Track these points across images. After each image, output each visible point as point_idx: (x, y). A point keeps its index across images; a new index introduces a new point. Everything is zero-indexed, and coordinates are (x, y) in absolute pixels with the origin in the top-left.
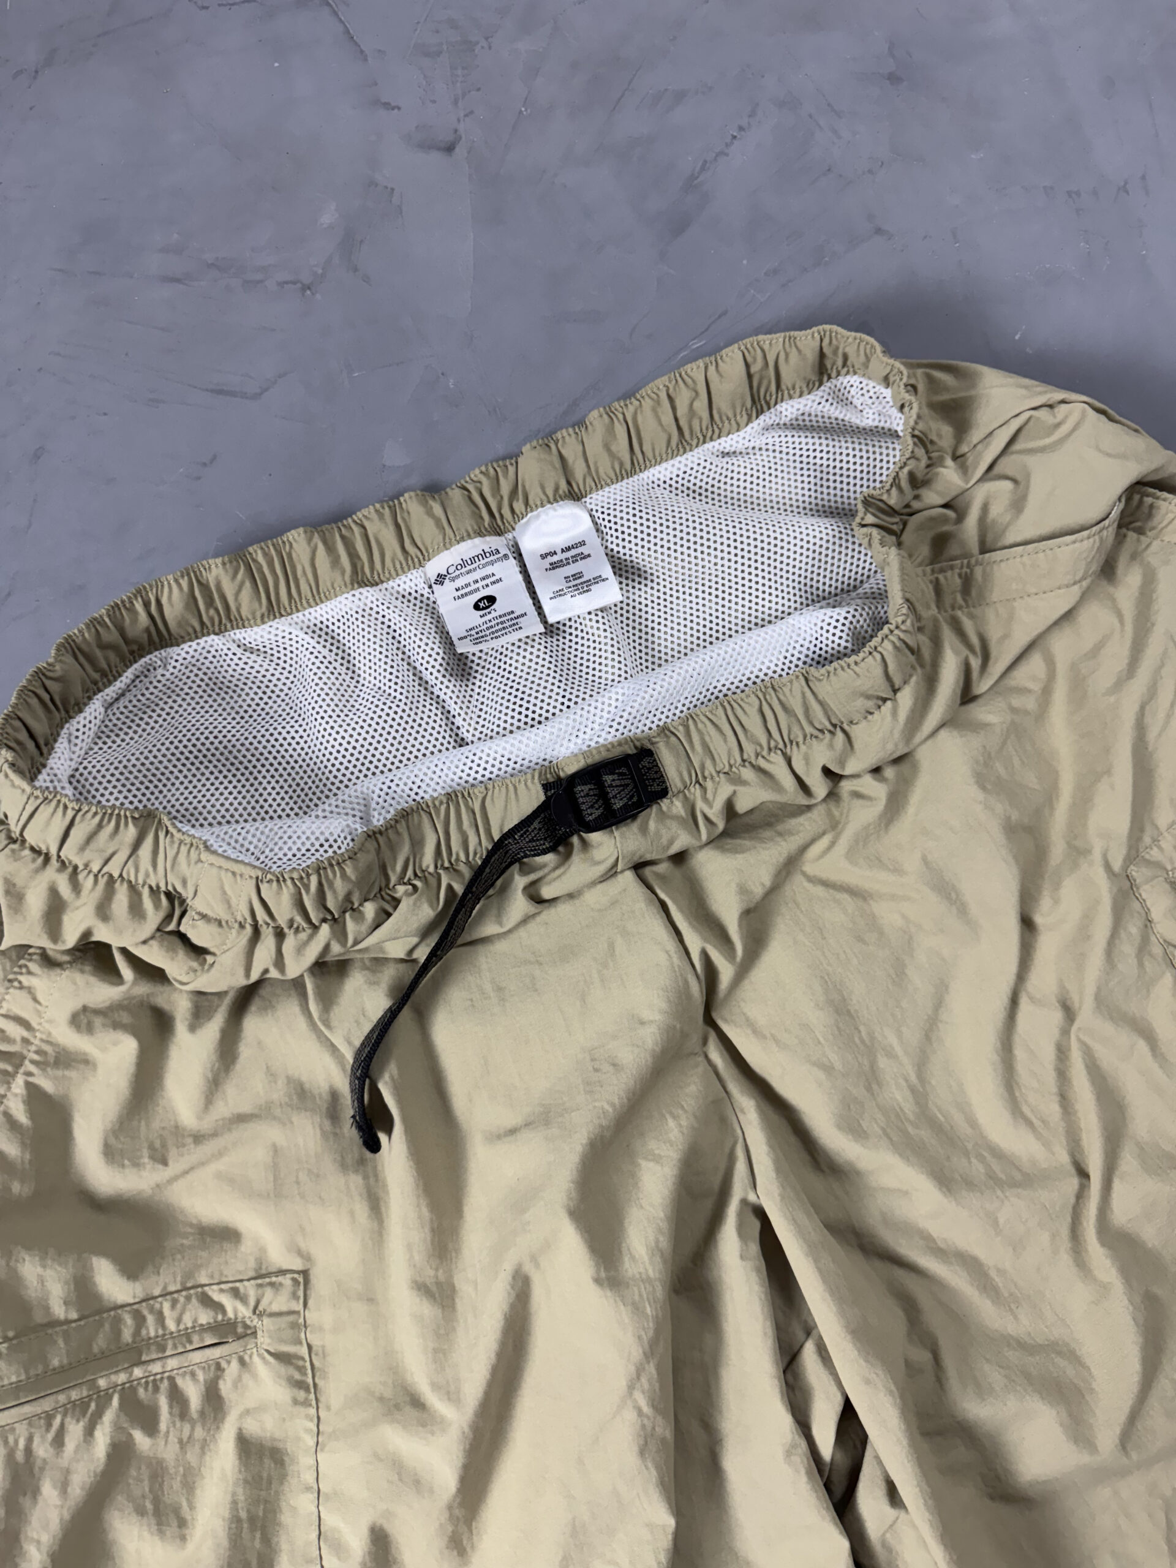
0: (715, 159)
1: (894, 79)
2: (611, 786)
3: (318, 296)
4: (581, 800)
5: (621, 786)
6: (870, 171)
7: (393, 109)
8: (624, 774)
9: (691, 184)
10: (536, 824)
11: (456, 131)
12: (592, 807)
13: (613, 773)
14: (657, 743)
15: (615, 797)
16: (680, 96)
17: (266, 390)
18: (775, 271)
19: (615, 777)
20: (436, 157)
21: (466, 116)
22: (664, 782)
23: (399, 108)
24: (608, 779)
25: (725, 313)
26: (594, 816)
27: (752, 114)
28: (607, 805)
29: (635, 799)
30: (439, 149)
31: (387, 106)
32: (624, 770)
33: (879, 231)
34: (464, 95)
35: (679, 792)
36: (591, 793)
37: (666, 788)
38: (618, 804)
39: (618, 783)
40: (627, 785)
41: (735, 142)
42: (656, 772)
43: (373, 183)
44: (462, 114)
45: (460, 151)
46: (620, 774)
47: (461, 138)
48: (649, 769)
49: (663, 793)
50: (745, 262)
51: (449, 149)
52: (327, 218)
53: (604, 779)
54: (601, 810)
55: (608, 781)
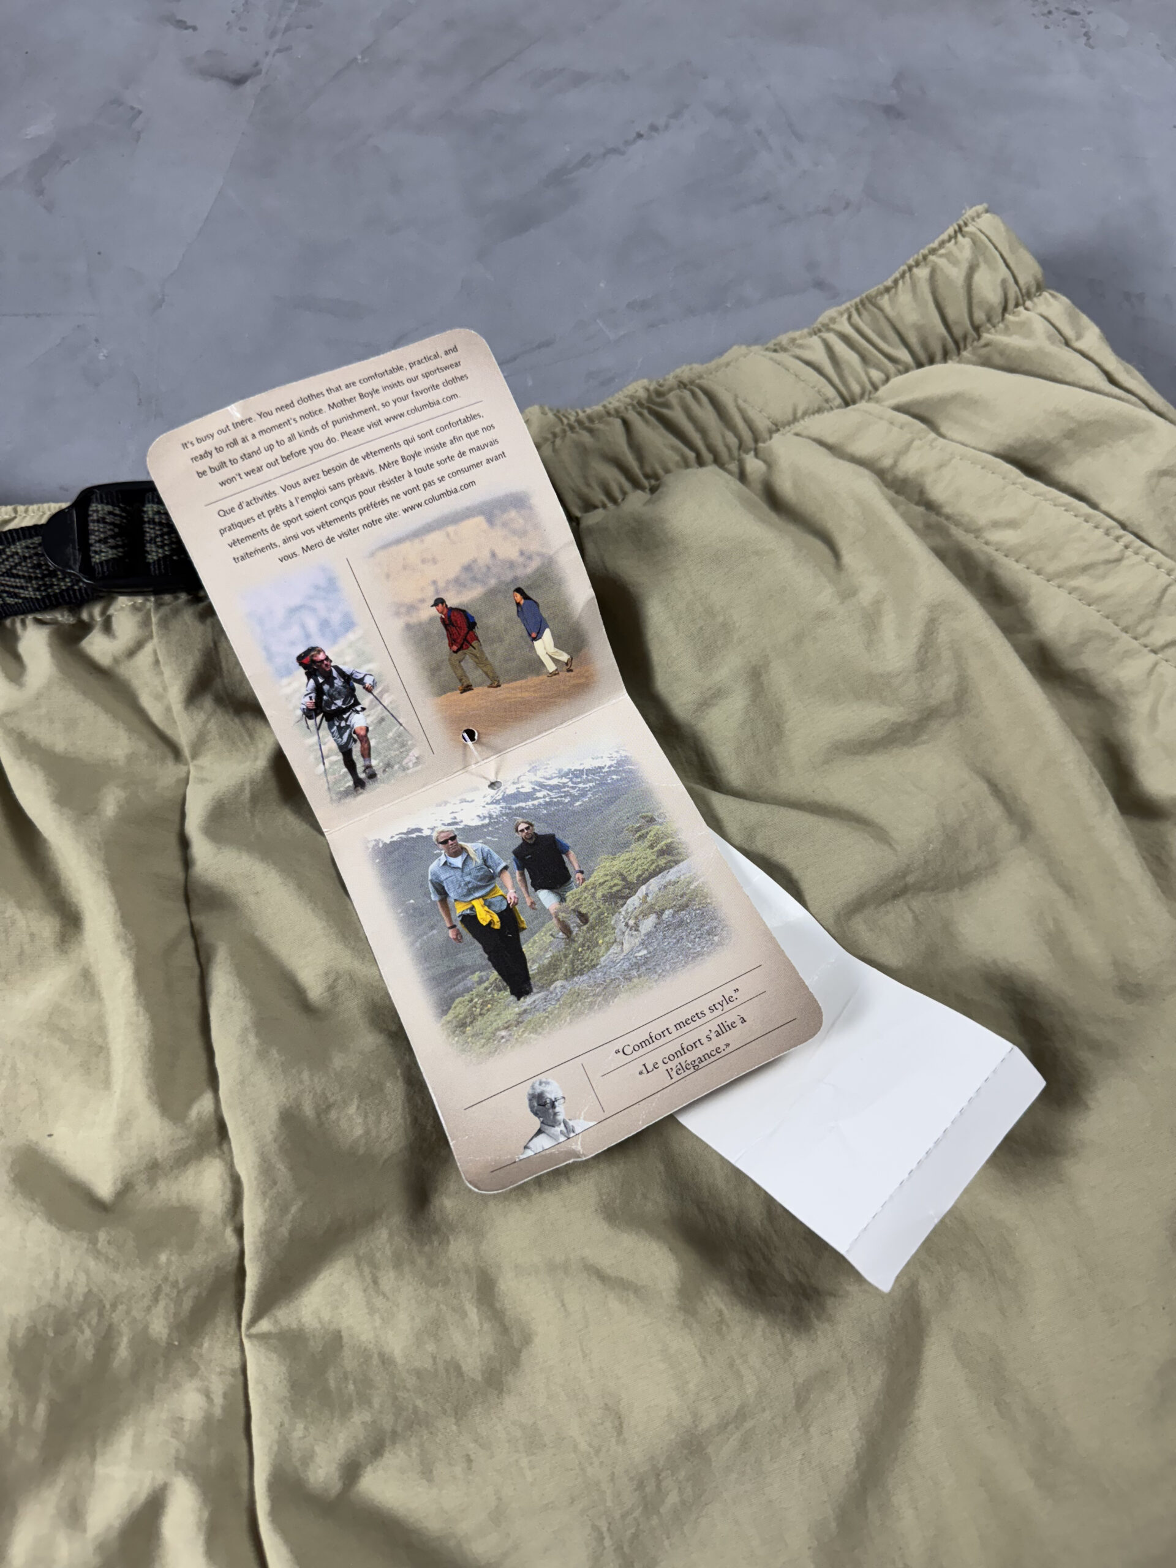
0: (604, 155)
1: (891, 111)
4: (91, 526)
6: (827, 211)
7: (187, 28)
9: (559, 177)
10: (18, 547)
11: (257, 64)
16: (580, 79)
18: (644, 305)
20: (214, 87)
21: (279, 51)
23: (194, 28)
25: (547, 344)
26: (103, 558)
27: (676, 115)
30: (226, 78)
31: (181, 25)
33: (820, 285)
34: (288, 28)
36: (109, 519)
41: (640, 142)
43: (118, 102)
44: (275, 47)
45: (250, 88)
47: (259, 72)
50: (602, 285)
51: (239, 81)
52: (35, 130)
53: (145, 509)
54: (120, 554)
55: (150, 513)
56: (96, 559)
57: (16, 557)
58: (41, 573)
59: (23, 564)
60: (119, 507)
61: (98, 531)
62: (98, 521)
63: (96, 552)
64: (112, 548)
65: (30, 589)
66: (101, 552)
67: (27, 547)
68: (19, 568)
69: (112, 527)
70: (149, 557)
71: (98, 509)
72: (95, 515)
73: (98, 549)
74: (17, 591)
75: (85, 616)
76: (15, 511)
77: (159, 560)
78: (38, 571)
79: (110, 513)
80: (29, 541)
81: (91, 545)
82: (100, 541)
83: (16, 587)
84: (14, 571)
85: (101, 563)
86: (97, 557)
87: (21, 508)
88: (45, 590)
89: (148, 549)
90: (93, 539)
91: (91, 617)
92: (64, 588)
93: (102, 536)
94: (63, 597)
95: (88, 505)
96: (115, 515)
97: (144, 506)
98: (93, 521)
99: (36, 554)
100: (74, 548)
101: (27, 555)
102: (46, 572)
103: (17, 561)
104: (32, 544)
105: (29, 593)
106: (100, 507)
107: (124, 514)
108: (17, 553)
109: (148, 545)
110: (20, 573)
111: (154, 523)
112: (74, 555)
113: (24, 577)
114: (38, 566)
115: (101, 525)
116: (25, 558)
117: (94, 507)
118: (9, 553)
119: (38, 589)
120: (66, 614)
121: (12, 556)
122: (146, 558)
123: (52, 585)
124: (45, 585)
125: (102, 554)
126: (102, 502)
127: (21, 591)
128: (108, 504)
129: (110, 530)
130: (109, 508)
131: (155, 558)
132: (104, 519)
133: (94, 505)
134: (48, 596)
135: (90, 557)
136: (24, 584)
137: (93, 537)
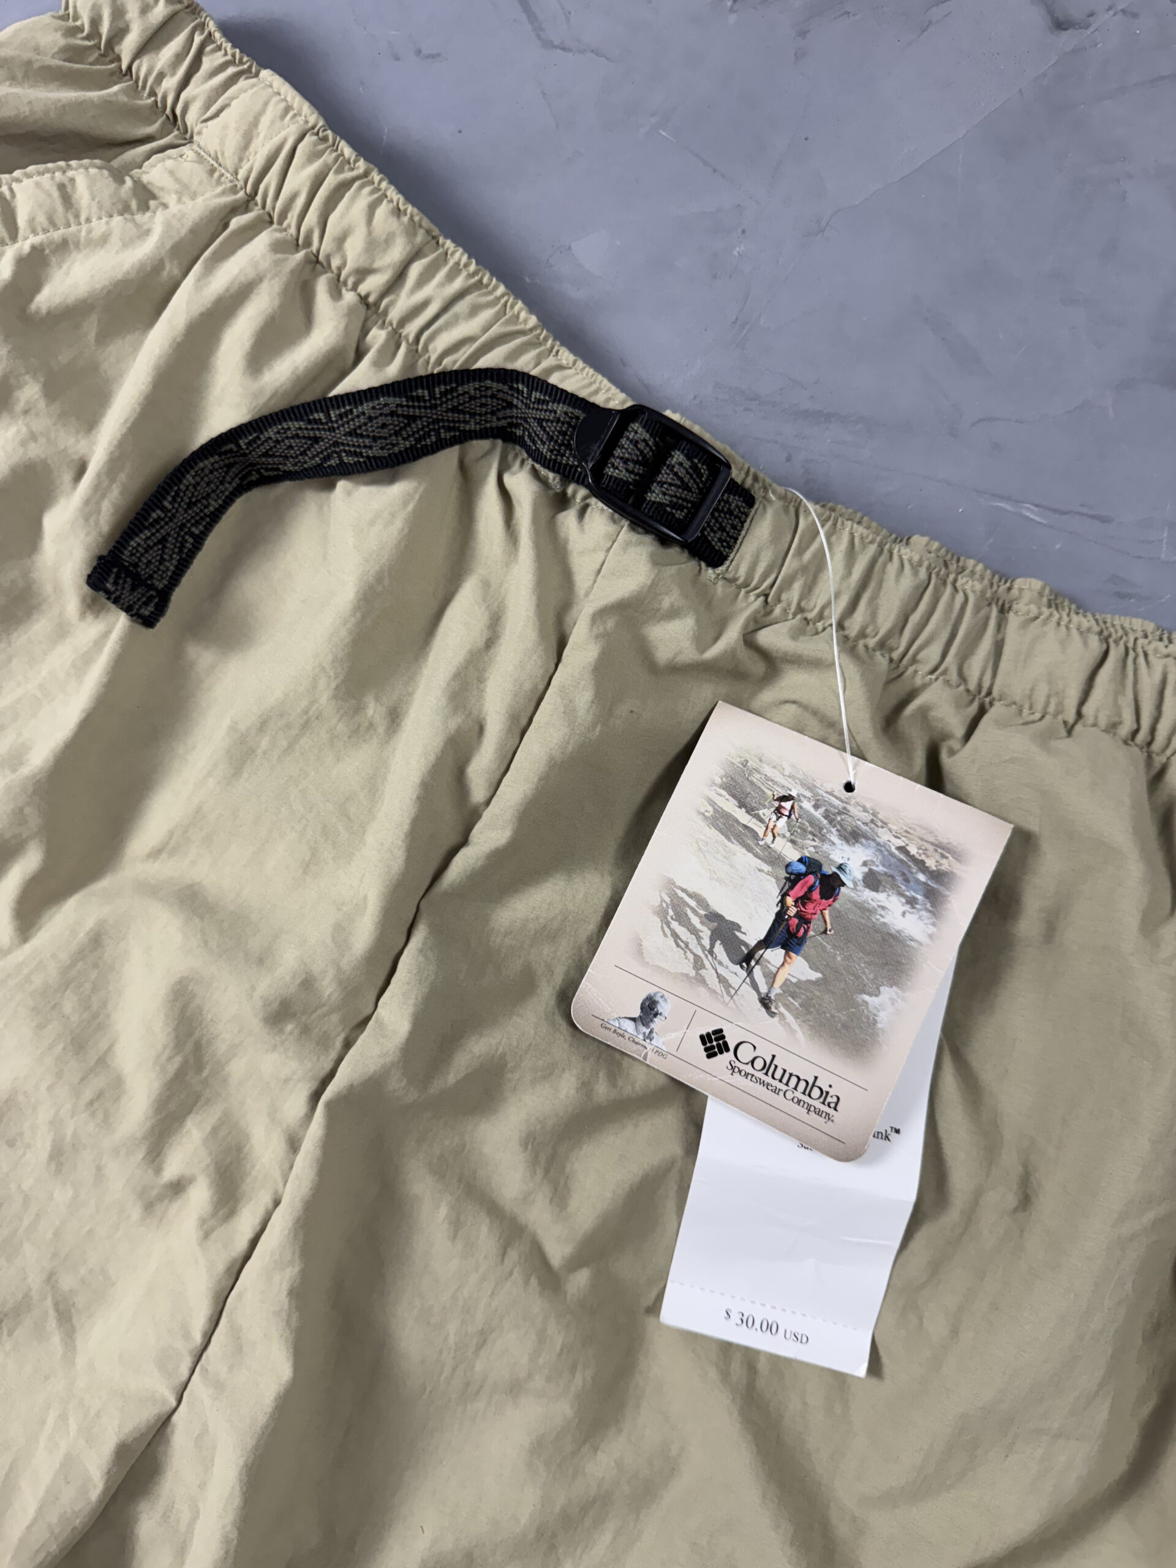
2: (672, 467)
3: (732, 18)
4: (623, 441)
5: (681, 479)
8: (700, 476)
10: (560, 408)
11: (1091, 15)
12: (626, 461)
13: (689, 457)
14: (769, 501)
15: (661, 484)
17: (564, 49)
19: (687, 464)
20: (1036, 16)
21: (1124, 11)
22: (731, 548)
24: (678, 457)
26: (616, 473)
28: (645, 482)
29: (679, 515)
30: (1050, 12)
32: (704, 469)
35: (733, 580)
36: (641, 446)
37: (726, 558)
38: (655, 495)
39: (682, 473)
40: (689, 490)
42: (734, 527)
45: (1067, 40)
46: (694, 467)
47: (1087, 27)
48: (731, 513)
49: (715, 559)
51: (1060, 25)
53: (673, 453)
54: (630, 480)
55: (675, 460)
56: (610, 471)
57: (553, 414)
58: (562, 441)
59: (554, 424)
60: (655, 439)
61: (627, 449)
62: (631, 441)
63: (613, 465)
64: (627, 470)
65: (546, 446)
66: (617, 468)
67: (566, 413)
68: (549, 424)
69: (638, 453)
70: (649, 494)
71: (637, 430)
72: (632, 434)
73: (616, 464)
74: (536, 438)
75: (570, 490)
76: (574, 363)
77: (654, 502)
78: (560, 437)
79: (644, 440)
80: (571, 410)
81: (613, 456)
82: (622, 458)
83: (538, 436)
84: (544, 424)
85: (611, 477)
86: (612, 470)
87: (580, 364)
88: (556, 455)
89: (653, 488)
90: (618, 452)
91: (575, 493)
92: (570, 463)
93: (626, 455)
94: (565, 469)
95: (633, 421)
96: (647, 445)
97: (673, 450)
98: (628, 438)
99: (569, 424)
100: (599, 447)
101: (562, 419)
102: (566, 442)
103: (551, 418)
104: (572, 413)
105: (544, 449)
106: (640, 430)
107: (654, 448)
108: (555, 412)
109: (655, 484)
110: (548, 429)
111: (672, 470)
112: (595, 454)
113: (548, 434)
114: (564, 434)
115: (631, 446)
116: (558, 420)
117: (635, 426)
118: (549, 407)
119: (552, 451)
120: (558, 479)
121: (551, 412)
122: (647, 493)
123: (563, 455)
124: (559, 451)
125: (617, 470)
126: (644, 427)
127: (539, 442)
128: (647, 431)
129: (636, 454)
130: (647, 436)
131: (653, 499)
132: (637, 442)
133: (637, 425)
134: (555, 461)
135: (606, 464)
136: (544, 439)
137: (619, 451)
